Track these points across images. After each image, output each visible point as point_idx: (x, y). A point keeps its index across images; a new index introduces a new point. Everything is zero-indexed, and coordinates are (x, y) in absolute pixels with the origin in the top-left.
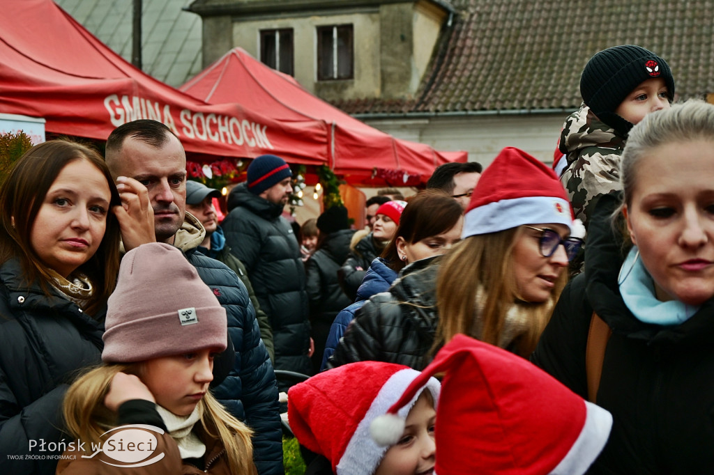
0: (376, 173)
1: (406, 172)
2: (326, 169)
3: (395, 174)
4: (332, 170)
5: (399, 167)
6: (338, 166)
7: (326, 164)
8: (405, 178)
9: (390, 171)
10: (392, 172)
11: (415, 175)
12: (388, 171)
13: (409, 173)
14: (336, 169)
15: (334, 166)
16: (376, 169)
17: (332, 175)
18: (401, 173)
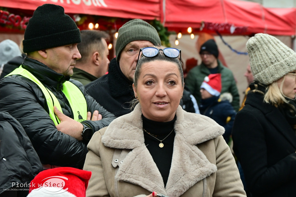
0: (203, 25)
1: (233, 25)
2: (157, 23)
3: (222, 26)
4: (163, 24)
5: (226, 21)
6: (169, 20)
7: (158, 19)
8: (232, 30)
9: (217, 24)
10: (219, 25)
11: (241, 27)
12: (215, 24)
13: (235, 25)
14: (167, 22)
15: (165, 20)
16: (204, 23)
17: (161, 27)
18: (229, 25)
